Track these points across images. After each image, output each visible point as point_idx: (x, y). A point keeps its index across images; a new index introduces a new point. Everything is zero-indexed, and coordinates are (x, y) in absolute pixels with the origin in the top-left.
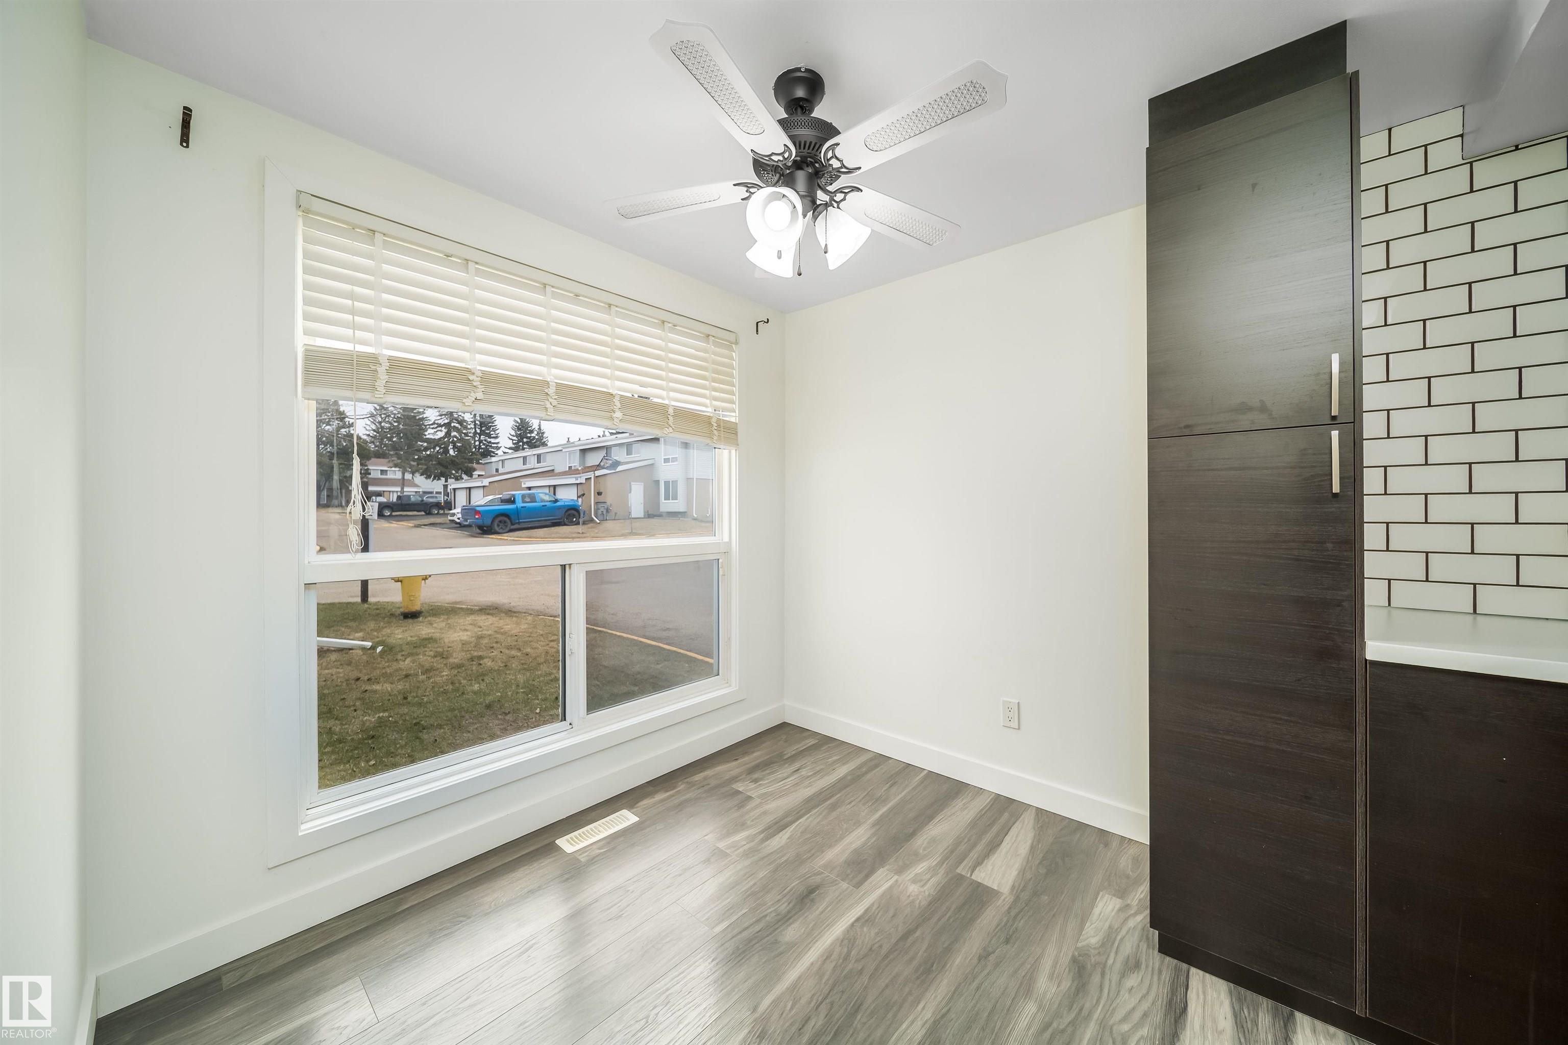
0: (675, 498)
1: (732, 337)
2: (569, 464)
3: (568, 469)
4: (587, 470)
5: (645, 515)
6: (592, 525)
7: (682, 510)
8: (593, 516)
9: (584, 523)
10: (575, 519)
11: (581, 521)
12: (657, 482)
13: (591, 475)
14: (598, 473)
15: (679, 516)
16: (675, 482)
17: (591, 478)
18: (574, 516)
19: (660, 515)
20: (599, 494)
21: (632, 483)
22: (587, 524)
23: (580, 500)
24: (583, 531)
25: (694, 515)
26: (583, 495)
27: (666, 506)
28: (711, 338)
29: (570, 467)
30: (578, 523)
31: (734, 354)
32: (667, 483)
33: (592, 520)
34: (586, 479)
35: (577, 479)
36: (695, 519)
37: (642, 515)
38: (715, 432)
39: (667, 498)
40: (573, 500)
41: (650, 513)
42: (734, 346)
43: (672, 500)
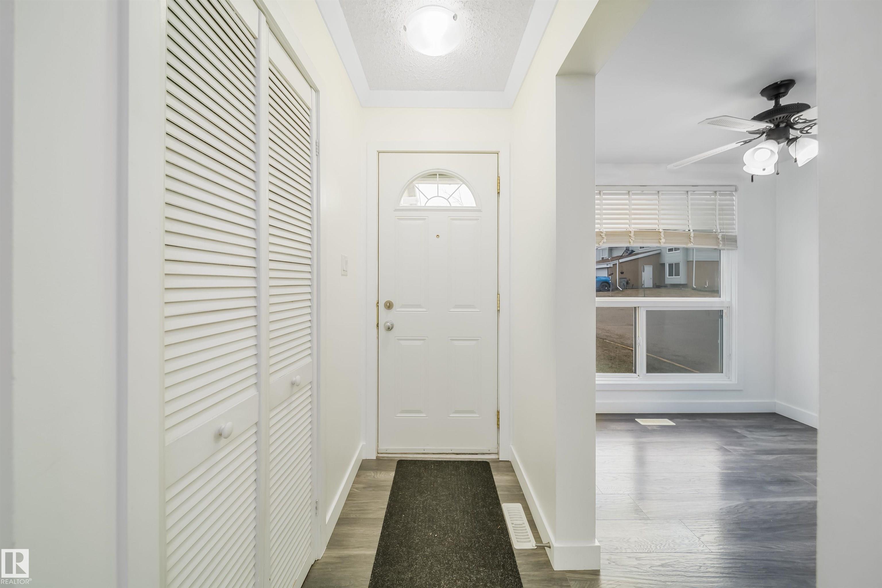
0: (677, 274)
1: (733, 188)
2: (602, 256)
3: (601, 259)
4: (614, 259)
5: (653, 286)
6: (617, 291)
7: (682, 283)
8: (618, 286)
9: (612, 291)
10: (606, 288)
11: (611, 289)
12: (663, 265)
13: (617, 262)
14: (621, 261)
15: (681, 287)
16: (677, 265)
17: (617, 264)
18: (606, 286)
19: (666, 286)
20: (622, 273)
21: (645, 266)
22: (614, 291)
23: (610, 277)
24: (612, 295)
25: (694, 286)
26: (612, 274)
27: (670, 280)
28: (718, 193)
29: (603, 258)
30: (609, 290)
31: (734, 198)
32: (671, 265)
33: (617, 289)
34: (613, 265)
35: (608, 265)
36: (694, 289)
37: (651, 286)
38: (721, 242)
39: (671, 274)
40: (605, 277)
41: (657, 284)
42: (734, 193)
43: (675, 276)
